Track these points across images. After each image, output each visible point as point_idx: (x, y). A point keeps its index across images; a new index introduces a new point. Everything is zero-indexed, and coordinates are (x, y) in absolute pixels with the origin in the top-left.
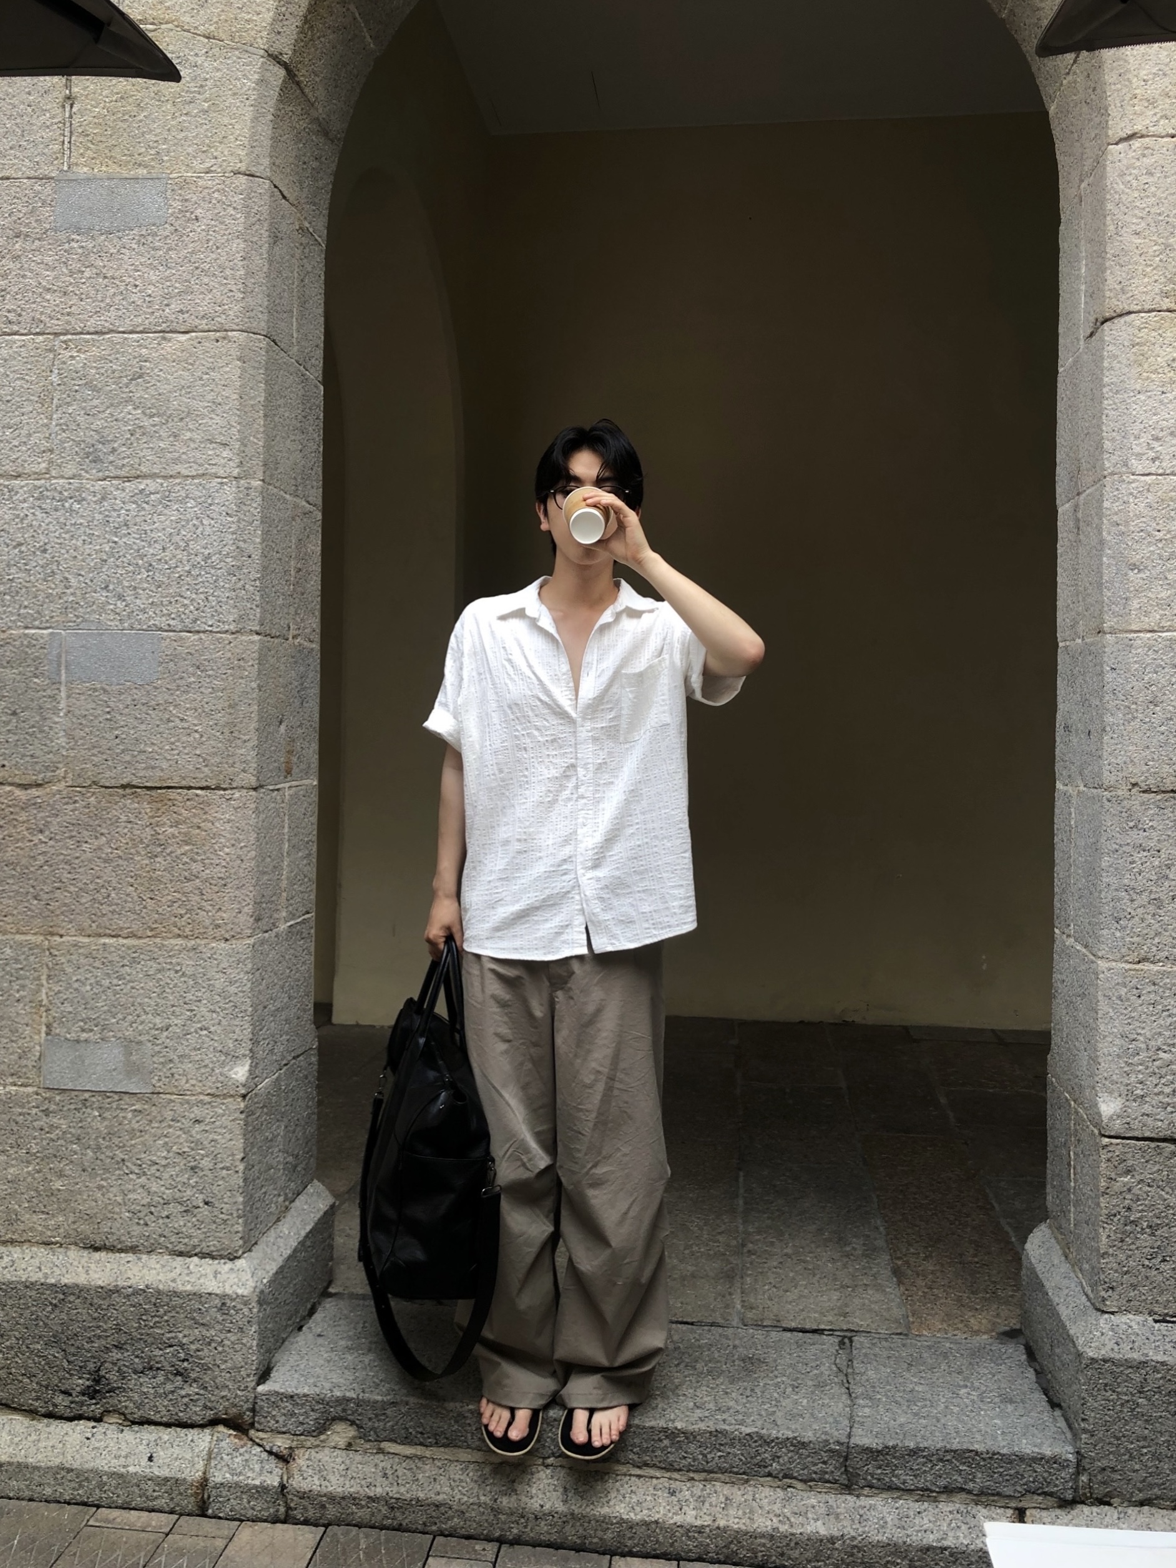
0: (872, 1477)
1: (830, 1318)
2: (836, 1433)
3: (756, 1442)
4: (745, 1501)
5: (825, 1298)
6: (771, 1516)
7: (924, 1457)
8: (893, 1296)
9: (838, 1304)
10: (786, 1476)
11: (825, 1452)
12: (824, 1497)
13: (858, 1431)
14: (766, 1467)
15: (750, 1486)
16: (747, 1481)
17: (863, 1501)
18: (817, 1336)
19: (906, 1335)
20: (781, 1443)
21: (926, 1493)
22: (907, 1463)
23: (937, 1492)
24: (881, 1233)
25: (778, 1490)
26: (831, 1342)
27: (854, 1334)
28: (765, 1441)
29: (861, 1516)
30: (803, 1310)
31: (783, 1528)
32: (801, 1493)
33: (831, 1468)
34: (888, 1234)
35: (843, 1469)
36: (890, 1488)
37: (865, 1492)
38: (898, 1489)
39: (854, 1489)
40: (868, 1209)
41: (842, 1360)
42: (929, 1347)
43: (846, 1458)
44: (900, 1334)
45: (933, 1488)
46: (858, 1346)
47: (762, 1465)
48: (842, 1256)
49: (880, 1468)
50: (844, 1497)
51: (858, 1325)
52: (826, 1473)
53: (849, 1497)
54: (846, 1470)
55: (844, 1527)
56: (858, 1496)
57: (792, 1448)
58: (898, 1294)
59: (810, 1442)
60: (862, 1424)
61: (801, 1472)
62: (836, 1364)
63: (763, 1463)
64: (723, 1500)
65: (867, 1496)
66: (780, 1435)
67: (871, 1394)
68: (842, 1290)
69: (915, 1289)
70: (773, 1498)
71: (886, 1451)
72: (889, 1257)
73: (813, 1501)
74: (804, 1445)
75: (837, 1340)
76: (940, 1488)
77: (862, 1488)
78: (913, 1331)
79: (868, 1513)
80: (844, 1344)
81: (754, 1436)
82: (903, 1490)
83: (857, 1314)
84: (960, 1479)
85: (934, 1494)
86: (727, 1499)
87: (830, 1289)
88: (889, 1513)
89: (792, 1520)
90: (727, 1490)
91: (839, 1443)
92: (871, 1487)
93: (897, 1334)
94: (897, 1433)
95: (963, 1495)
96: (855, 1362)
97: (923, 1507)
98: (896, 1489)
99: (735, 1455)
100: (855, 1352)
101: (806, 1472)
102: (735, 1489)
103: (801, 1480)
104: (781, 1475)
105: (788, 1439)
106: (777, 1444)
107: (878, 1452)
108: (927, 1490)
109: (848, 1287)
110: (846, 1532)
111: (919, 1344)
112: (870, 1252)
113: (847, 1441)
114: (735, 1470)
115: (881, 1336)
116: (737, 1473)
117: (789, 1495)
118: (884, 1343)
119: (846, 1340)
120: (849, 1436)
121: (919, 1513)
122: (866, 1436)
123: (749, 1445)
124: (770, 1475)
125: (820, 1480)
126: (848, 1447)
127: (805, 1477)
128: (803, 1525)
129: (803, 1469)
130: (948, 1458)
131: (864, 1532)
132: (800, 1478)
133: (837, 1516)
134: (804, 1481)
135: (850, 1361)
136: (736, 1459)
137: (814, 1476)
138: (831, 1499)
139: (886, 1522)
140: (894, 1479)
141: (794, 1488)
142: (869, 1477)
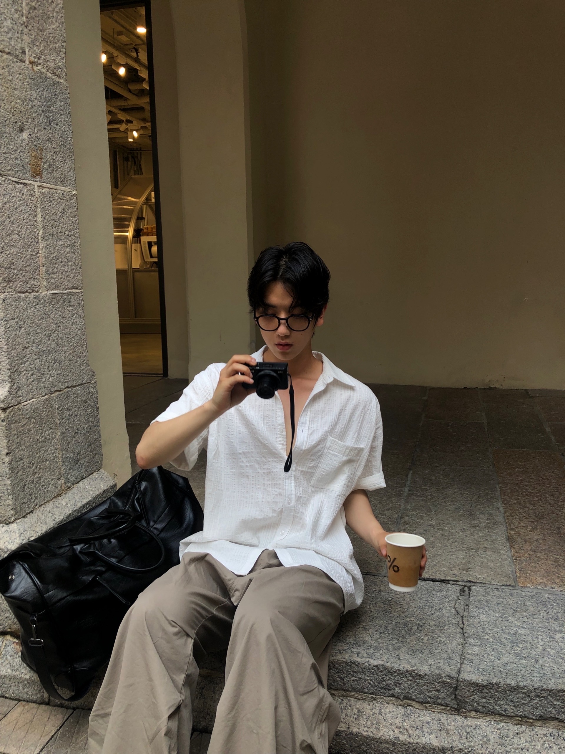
0: (478, 704)
1: (456, 572)
2: (448, 669)
3: (381, 671)
4: (373, 715)
5: (454, 557)
6: (393, 727)
7: (523, 693)
8: (506, 556)
9: (463, 562)
10: (406, 698)
11: (438, 683)
12: (437, 716)
13: (467, 667)
14: (389, 690)
15: (377, 703)
16: (375, 699)
17: (470, 721)
18: (444, 585)
19: (513, 586)
20: (402, 674)
21: (524, 719)
22: (509, 696)
23: (533, 719)
24: (500, 512)
25: (400, 707)
26: (455, 589)
27: (472, 584)
28: (389, 672)
29: (468, 733)
30: (435, 565)
31: (402, 738)
32: (419, 711)
33: (443, 695)
34: (505, 512)
35: (453, 697)
36: (493, 713)
37: (472, 715)
38: (500, 715)
39: (462, 712)
40: (493, 495)
41: (460, 605)
42: (532, 597)
43: (456, 689)
44: (509, 585)
45: (531, 716)
46: (475, 594)
47: (387, 688)
48: (470, 527)
49: (485, 698)
50: (453, 717)
51: (476, 578)
52: (439, 698)
53: (458, 718)
54: (455, 697)
55: (453, 741)
56: (466, 717)
57: (410, 678)
58: (510, 556)
59: (426, 675)
60: (471, 661)
61: (418, 696)
62: (455, 608)
63: (387, 687)
64: (356, 712)
65: (473, 718)
66: (401, 668)
67: (480, 634)
68: (468, 551)
69: (522, 551)
70: (395, 713)
71: (490, 686)
72: (505, 529)
73: (428, 719)
74: (420, 677)
75: (458, 589)
76: (536, 716)
77: (469, 711)
78: (519, 584)
79: (474, 731)
80: (464, 591)
81: (380, 667)
82: (504, 716)
83: (477, 569)
84: (553, 711)
85: (531, 721)
86: (359, 711)
87: (459, 550)
88: (492, 732)
89: (411, 732)
90: (359, 705)
91: (450, 677)
92: (477, 711)
93: (507, 585)
94: (500, 672)
95: (556, 723)
96: (471, 606)
97: (521, 730)
98: (499, 714)
99: (366, 680)
100: (471, 598)
101: (422, 696)
102: (365, 705)
103: (418, 702)
104: (402, 697)
105: (407, 671)
106: (399, 674)
107: (484, 686)
108: (525, 717)
109: (472, 549)
110: (454, 745)
111: (524, 594)
112: (492, 525)
113: (456, 676)
114: (366, 690)
115: (494, 586)
116: (367, 693)
117: (409, 712)
118: (496, 593)
119: (466, 589)
120: (459, 671)
121: (517, 734)
122: (473, 673)
123: (377, 674)
124: (393, 696)
125: (434, 703)
126: (457, 681)
127: (421, 700)
128: (419, 737)
129: (420, 694)
130: (545, 695)
131: (470, 746)
132: (417, 700)
133: (448, 732)
134: (422, 703)
135: (466, 605)
136: (366, 683)
137: (429, 699)
138: (443, 718)
139: (489, 740)
140: (496, 707)
141: (412, 707)
142: (475, 704)
